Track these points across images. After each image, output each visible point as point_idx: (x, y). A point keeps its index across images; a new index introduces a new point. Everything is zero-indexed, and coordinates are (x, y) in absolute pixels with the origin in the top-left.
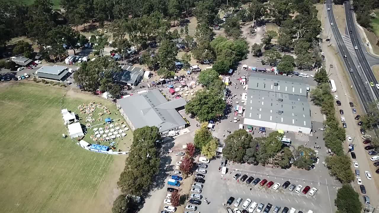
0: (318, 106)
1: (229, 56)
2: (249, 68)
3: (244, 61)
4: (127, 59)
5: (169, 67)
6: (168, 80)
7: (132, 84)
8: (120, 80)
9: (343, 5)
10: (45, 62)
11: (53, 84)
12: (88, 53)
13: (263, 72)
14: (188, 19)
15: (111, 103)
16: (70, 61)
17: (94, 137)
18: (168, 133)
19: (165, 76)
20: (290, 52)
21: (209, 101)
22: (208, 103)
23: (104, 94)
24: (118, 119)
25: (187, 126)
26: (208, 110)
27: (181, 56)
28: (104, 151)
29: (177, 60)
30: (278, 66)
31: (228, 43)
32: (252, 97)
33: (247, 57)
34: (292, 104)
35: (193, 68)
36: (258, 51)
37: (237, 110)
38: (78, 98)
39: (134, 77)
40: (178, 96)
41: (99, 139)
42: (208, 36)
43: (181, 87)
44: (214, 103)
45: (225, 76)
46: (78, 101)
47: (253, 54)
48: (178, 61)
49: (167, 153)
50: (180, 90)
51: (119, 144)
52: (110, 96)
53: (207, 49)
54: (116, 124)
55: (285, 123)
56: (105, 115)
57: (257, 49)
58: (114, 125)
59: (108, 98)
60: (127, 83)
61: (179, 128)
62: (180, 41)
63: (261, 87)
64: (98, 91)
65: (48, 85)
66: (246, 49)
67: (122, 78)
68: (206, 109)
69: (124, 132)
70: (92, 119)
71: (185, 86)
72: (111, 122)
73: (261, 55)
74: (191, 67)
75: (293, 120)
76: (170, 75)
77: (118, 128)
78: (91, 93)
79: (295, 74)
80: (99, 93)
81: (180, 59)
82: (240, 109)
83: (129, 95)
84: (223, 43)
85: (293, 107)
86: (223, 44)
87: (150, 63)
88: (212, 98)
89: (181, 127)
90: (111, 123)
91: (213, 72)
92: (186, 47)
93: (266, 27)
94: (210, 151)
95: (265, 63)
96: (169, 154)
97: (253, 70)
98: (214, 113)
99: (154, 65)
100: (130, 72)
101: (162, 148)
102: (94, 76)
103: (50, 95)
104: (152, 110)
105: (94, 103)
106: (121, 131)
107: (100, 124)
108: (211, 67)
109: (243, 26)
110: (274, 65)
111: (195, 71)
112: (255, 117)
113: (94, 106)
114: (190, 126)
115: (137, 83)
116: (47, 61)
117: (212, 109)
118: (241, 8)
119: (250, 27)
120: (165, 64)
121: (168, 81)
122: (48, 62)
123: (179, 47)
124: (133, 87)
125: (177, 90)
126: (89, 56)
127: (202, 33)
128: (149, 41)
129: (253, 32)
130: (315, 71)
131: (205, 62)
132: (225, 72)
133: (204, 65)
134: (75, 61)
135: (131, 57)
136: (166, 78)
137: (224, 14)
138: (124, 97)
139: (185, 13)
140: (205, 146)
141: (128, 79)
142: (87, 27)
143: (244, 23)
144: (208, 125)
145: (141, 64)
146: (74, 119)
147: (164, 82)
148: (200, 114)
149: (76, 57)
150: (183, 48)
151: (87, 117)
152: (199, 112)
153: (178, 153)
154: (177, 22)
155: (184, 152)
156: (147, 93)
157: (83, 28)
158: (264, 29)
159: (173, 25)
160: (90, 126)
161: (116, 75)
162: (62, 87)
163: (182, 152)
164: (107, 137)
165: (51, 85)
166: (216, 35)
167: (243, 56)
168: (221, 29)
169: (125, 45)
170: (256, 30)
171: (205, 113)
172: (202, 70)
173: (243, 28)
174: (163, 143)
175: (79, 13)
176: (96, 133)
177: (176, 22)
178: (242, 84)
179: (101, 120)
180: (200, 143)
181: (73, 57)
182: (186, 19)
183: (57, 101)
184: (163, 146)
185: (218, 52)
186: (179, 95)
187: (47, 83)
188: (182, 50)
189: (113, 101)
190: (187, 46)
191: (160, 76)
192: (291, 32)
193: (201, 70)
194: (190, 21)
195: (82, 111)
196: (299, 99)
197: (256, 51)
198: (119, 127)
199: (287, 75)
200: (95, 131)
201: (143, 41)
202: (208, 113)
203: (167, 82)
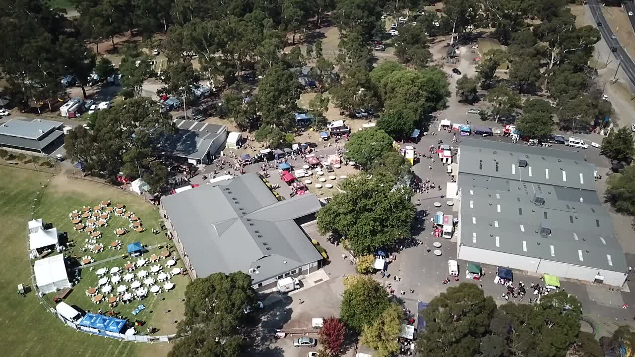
0: (623, 214)
1: (411, 101)
2: (453, 127)
3: (441, 111)
4: (192, 107)
5: (282, 124)
6: (279, 151)
7: (199, 162)
8: (172, 152)
9: (621, 6)
10: (19, 112)
11: (24, 161)
12: (114, 95)
13: (485, 135)
14: (322, 30)
15: (147, 205)
16: (70, 110)
17: (96, 294)
18: (275, 284)
19: (272, 143)
20: (537, 95)
21: (376, 203)
22: (374, 208)
23: (133, 183)
24: (159, 245)
25: (323, 263)
26: (373, 226)
27: (308, 102)
28: (113, 333)
29: (299, 109)
30: (517, 122)
31: (408, 74)
32: (472, 192)
33: (447, 104)
34: (567, 210)
35: (333, 126)
36: (471, 92)
37: (441, 223)
38: (74, 193)
39: (203, 145)
40: (301, 188)
41: (107, 299)
42: (364, 61)
43: (308, 167)
44: (388, 210)
45: (404, 143)
46: (73, 200)
47: (460, 99)
48: (301, 111)
49: (274, 341)
50: (306, 175)
51: (155, 313)
52: (146, 188)
53: (363, 86)
54: (153, 257)
55: (559, 258)
56: (131, 234)
57: (469, 86)
58: (149, 260)
59: (141, 193)
60: (187, 159)
61: (304, 269)
62: (305, 70)
63: (488, 169)
64: (121, 177)
65: (14, 162)
66: (444, 87)
67: (176, 147)
68: (369, 224)
69: (169, 278)
70: (97, 245)
71: (317, 164)
72: (142, 252)
73: (476, 100)
74: (330, 123)
75: (580, 252)
76: (284, 140)
77: (155, 268)
78: (104, 180)
79: (557, 141)
80: (124, 181)
81: (306, 107)
82: (447, 222)
83: (189, 187)
84: (397, 74)
85: (571, 217)
86: (397, 77)
87: (241, 114)
88: (383, 196)
89: (308, 267)
90: (141, 255)
91: (381, 134)
92: (317, 83)
93: (477, 46)
94: (384, 338)
95: (486, 116)
96: (279, 341)
97: (463, 131)
98: (387, 232)
99: (250, 120)
100: (197, 135)
101: (260, 325)
102: (110, 143)
103: (11, 186)
104: (240, 226)
105: (109, 205)
106: (162, 276)
107: (115, 258)
108: (373, 124)
109: (430, 45)
110: (507, 121)
111: (338, 133)
112: (486, 244)
113: (107, 212)
114: (329, 262)
115: (209, 158)
116: (23, 111)
117: (383, 222)
118: (424, 11)
119: (445, 46)
120: (273, 118)
121: (279, 155)
122: (24, 113)
123: (303, 83)
124: (201, 167)
125: (298, 173)
126: (114, 100)
127: (351, 54)
128: (241, 71)
129: (452, 55)
130: (599, 133)
131: (359, 113)
132: (403, 136)
133: (356, 120)
134: (81, 109)
135: (203, 102)
136: (276, 149)
137: (393, 21)
138: (178, 190)
139: (315, 21)
140: (370, 324)
141: (191, 149)
142: (121, 45)
143: (431, 38)
144: (373, 262)
145: (221, 118)
146: (55, 245)
147: (270, 157)
148: (354, 236)
149: (85, 103)
150: (312, 84)
151: (87, 240)
152: (350, 229)
153: (300, 340)
154: (300, 37)
155: (316, 336)
156: (230, 182)
157: (112, 47)
158: (473, 50)
159: (292, 41)
160: (90, 262)
161: (166, 141)
162: (43, 167)
163: (311, 336)
164: (126, 293)
165: (18, 162)
166: (378, 61)
167: (439, 102)
168: (388, 49)
169: (187, 75)
170: (457, 52)
171: (366, 232)
172: (352, 132)
173: (432, 47)
174: (264, 311)
175: (102, 16)
176: (102, 282)
177: (297, 36)
178: (444, 161)
179: (119, 247)
180: (356, 316)
181: (79, 102)
182: (318, 30)
183: (25, 199)
184: (264, 318)
185: (386, 93)
186: (302, 185)
187: (12, 157)
188: (309, 90)
189: (152, 200)
190: (321, 81)
191: (262, 143)
192: (537, 54)
193: (350, 129)
194: (326, 35)
195: (78, 223)
196: (581, 199)
197: (468, 92)
198: (159, 265)
199: (540, 142)
200: (99, 277)
201: (228, 69)
202: (374, 233)
203: (276, 156)
